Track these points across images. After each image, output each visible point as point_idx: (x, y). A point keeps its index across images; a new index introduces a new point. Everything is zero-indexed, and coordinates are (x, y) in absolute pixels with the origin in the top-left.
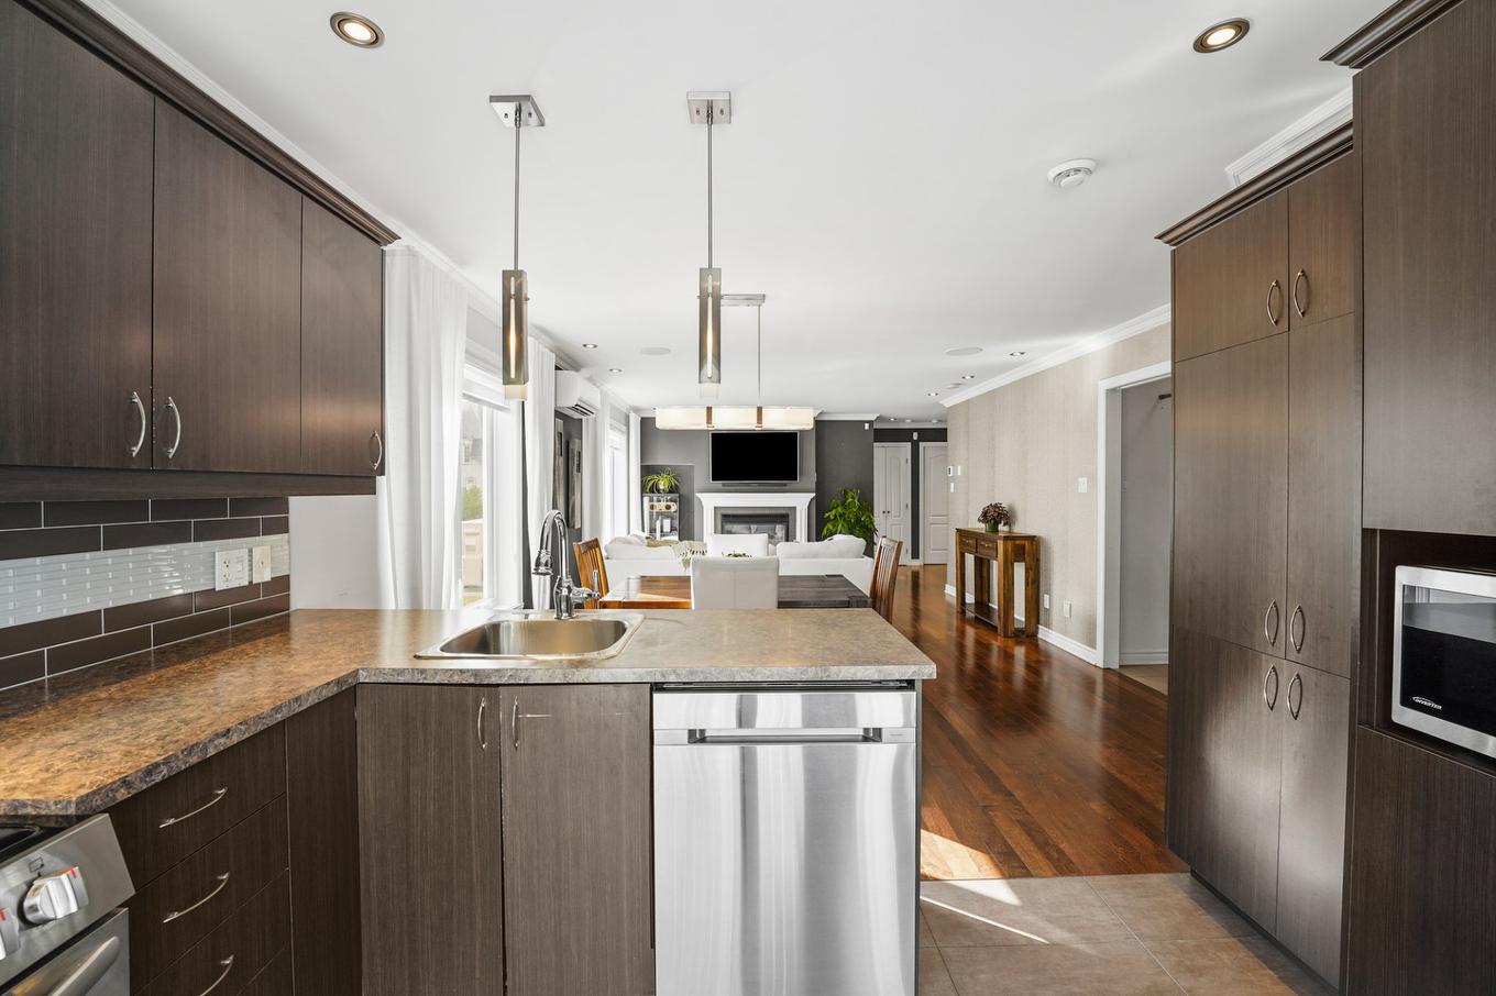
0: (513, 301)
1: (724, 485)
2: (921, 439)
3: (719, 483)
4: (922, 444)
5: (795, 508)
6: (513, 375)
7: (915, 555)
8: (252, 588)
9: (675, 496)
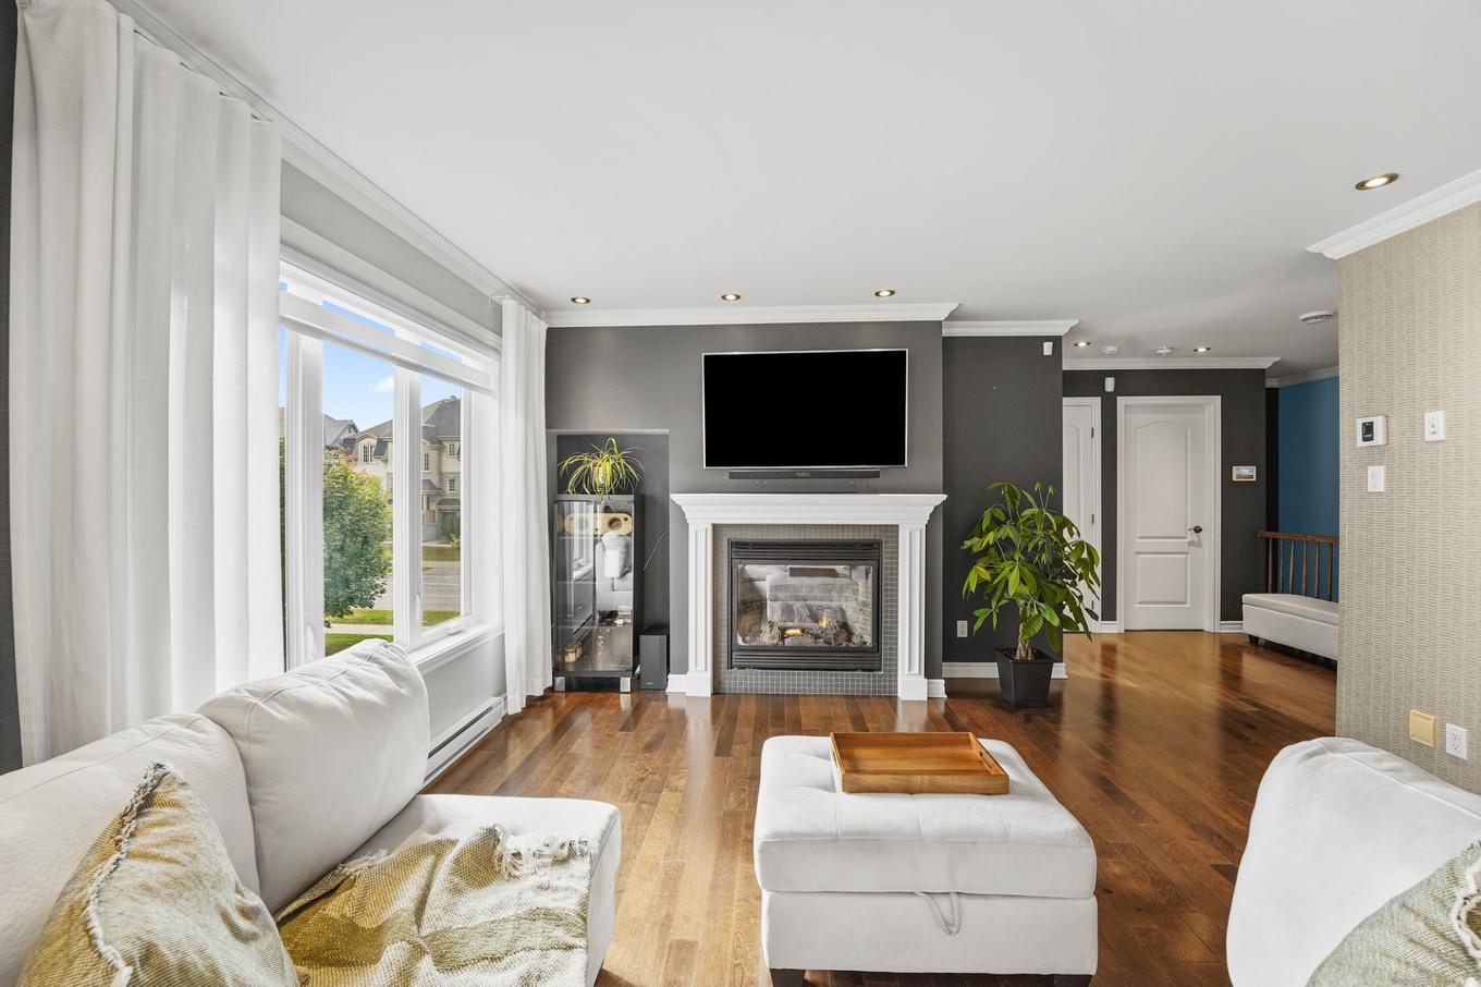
1: (732, 476)
2: (1121, 390)
3: (723, 472)
4: (1122, 401)
5: (895, 528)
7: (1109, 613)
9: (627, 500)
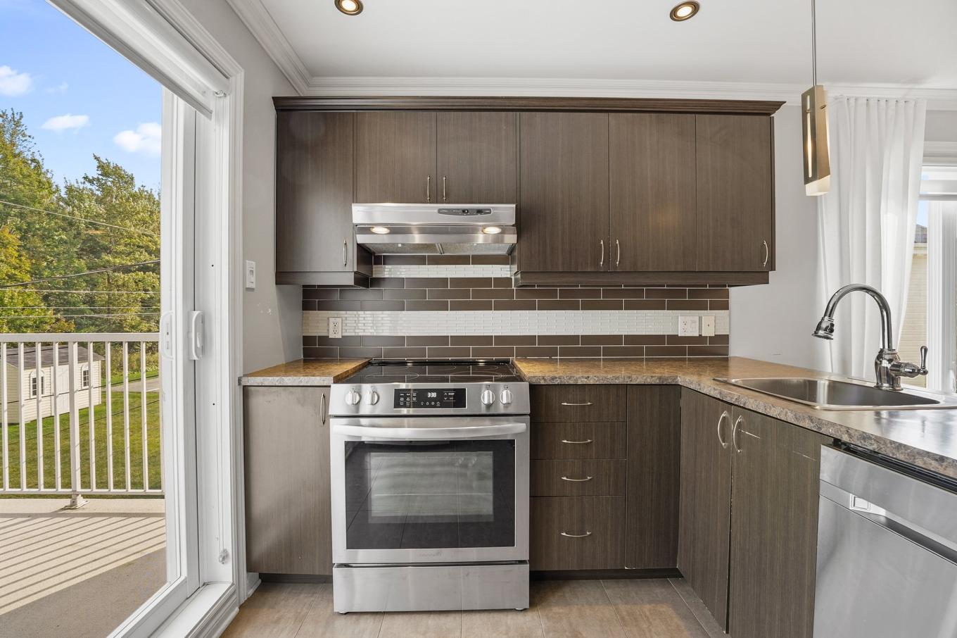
0: (809, 115)
6: (810, 175)
8: (701, 339)
